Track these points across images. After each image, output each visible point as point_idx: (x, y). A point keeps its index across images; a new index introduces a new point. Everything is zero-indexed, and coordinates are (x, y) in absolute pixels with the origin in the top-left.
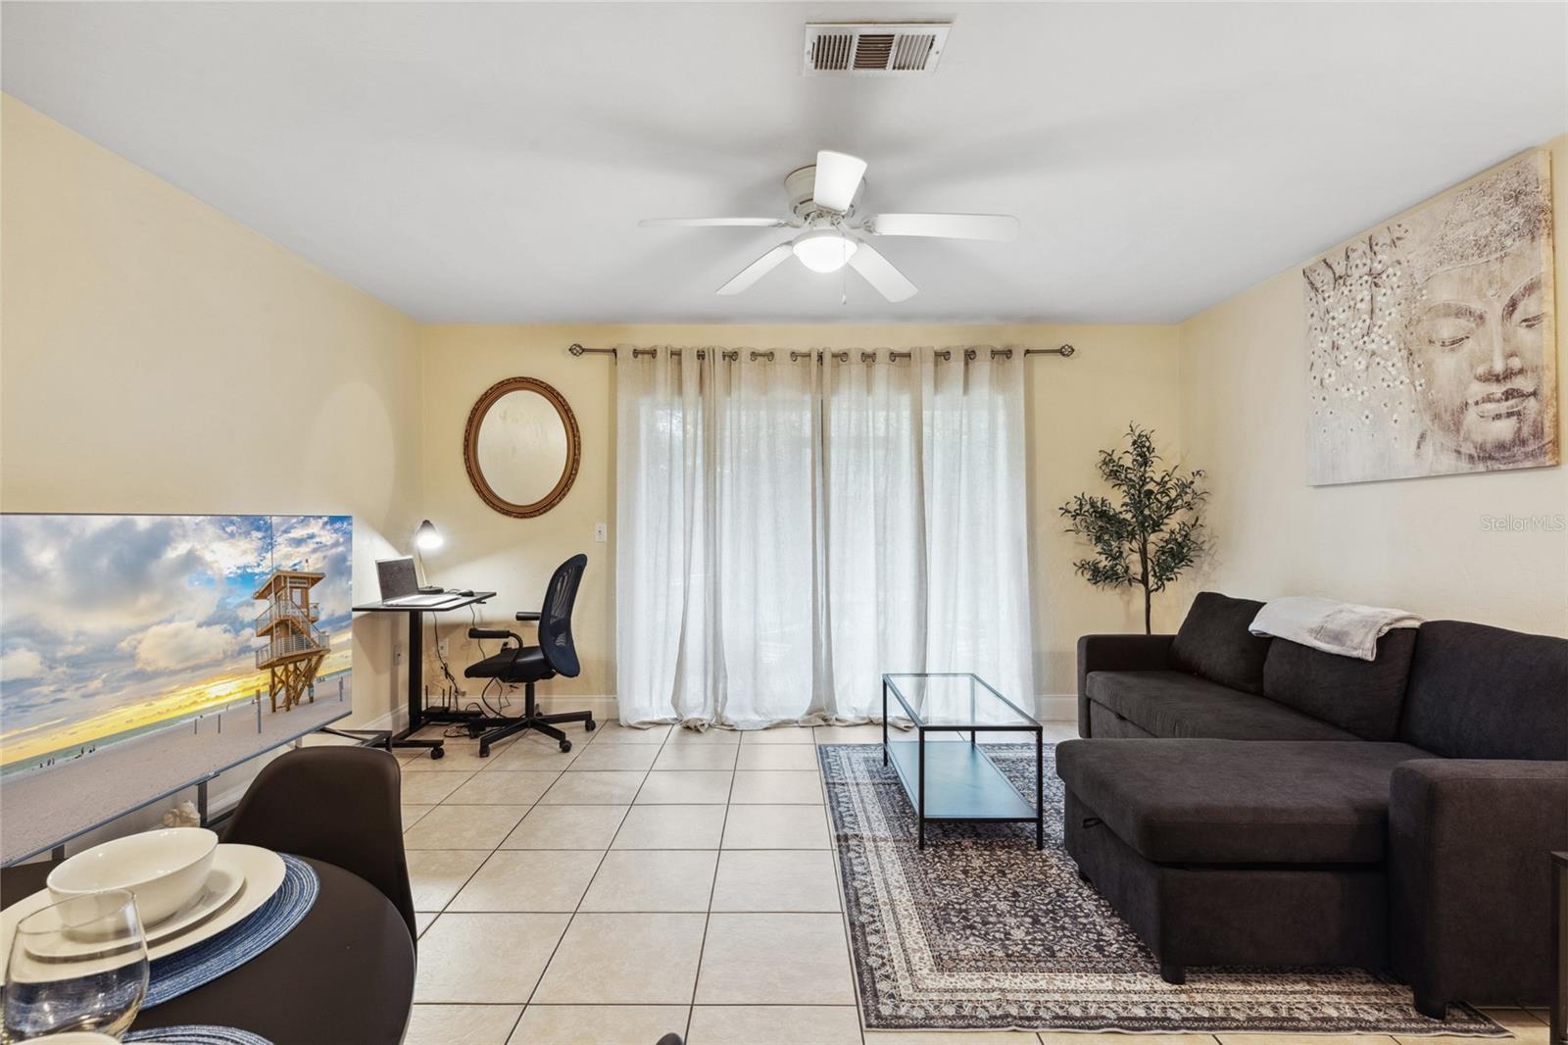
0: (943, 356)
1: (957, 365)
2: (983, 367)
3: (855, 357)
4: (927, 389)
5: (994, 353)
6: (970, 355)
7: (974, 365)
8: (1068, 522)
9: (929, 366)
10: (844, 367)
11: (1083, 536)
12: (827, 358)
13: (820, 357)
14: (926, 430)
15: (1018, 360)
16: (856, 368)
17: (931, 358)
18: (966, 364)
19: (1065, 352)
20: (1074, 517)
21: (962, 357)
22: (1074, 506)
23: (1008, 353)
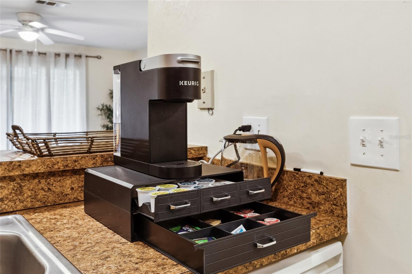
0: (57, 55)
1: (62, 59)
2: (72, 60)
3: (25, 53)
4: (52, 66)
5: (76, 56)
6: (67, 56)
7: (68, 59)
8: (99, 112)
9: (52, 59)
10: (20, 56)
11: (104, 116)
12: (14, 52)
13: (11, 51)
14: (52, 80)
15: (83, 59)
16: (25, 57)
17: (53, 56)
18: (66, 59)
19: (99, 57)
20: (101, 110)
21: (64, 56)
22: (101, 107)
23: (80, 56)
